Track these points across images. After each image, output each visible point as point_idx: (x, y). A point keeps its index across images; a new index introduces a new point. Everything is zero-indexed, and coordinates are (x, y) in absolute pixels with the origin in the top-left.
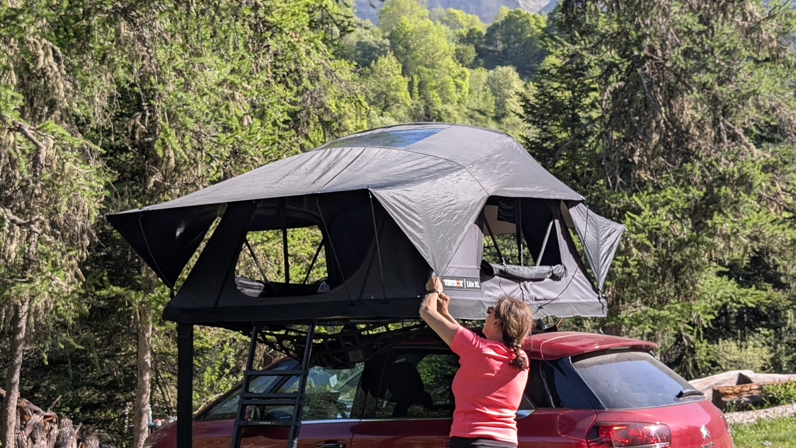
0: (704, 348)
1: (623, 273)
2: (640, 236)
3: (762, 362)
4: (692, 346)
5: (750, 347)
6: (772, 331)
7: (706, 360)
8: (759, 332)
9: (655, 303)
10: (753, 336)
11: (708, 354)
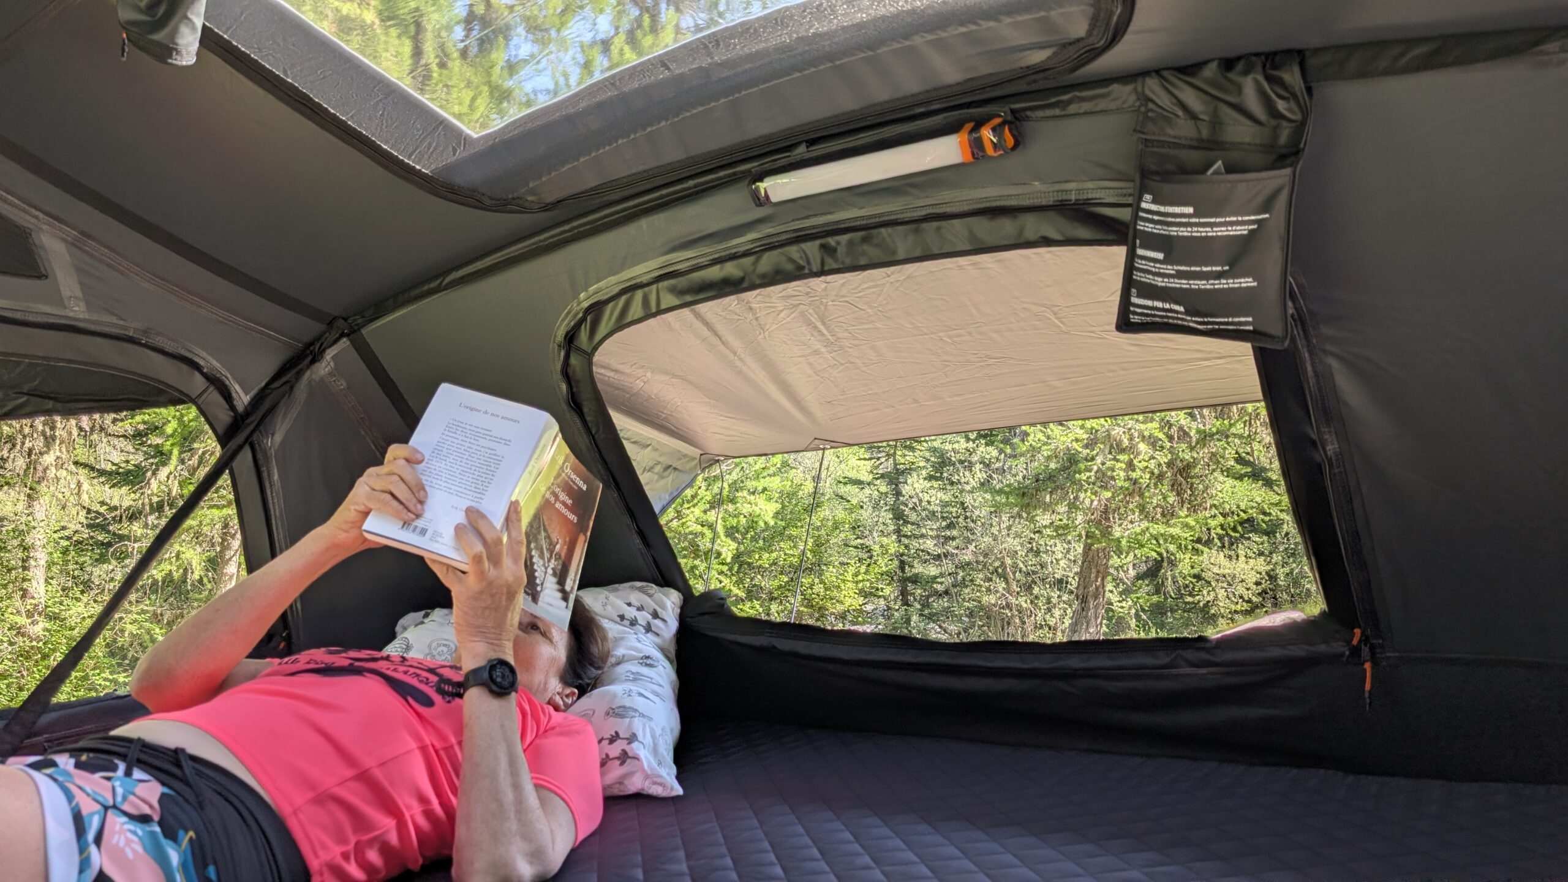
0: (1187, 561)
1: (1128, 479)
2: (1149, 425)
3: (1258, 576)
4: (1173, 558)
5: (1242, 559)
6: (1265, 538)
7: (1189, 575)
8: (1249, 538)
9: (1159, 516)
10: (1243, 544)
11: (1192, 567)
